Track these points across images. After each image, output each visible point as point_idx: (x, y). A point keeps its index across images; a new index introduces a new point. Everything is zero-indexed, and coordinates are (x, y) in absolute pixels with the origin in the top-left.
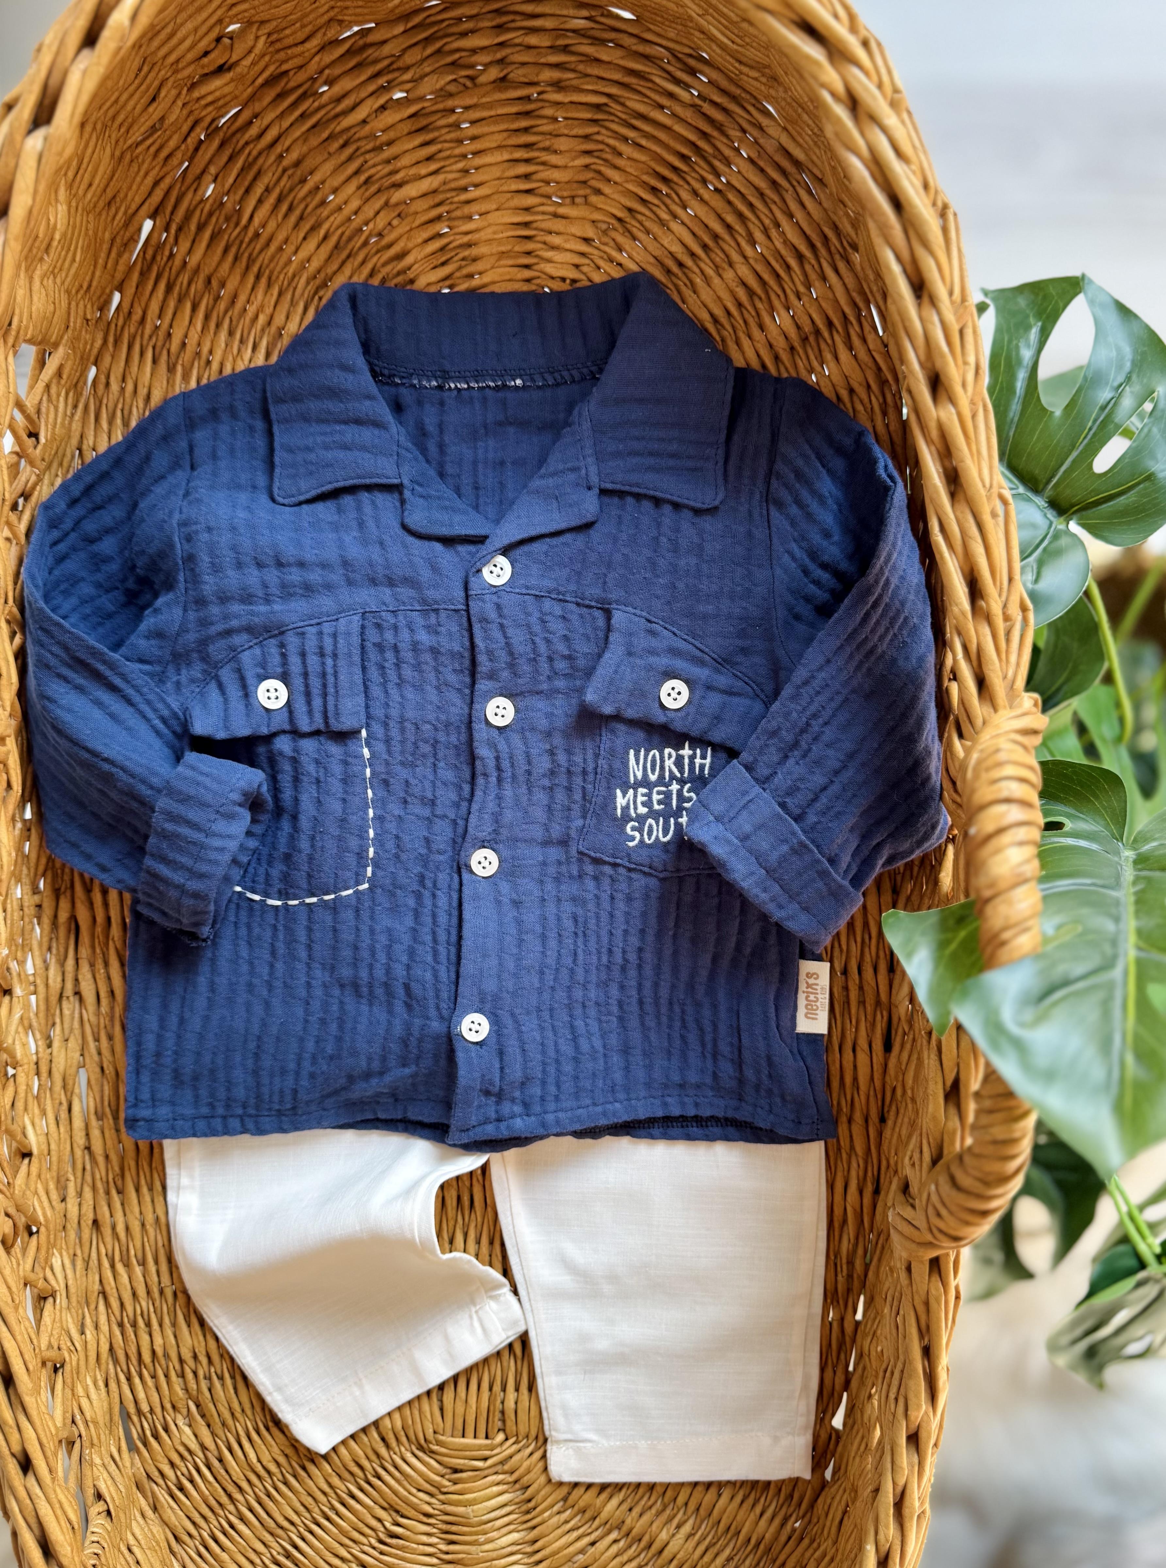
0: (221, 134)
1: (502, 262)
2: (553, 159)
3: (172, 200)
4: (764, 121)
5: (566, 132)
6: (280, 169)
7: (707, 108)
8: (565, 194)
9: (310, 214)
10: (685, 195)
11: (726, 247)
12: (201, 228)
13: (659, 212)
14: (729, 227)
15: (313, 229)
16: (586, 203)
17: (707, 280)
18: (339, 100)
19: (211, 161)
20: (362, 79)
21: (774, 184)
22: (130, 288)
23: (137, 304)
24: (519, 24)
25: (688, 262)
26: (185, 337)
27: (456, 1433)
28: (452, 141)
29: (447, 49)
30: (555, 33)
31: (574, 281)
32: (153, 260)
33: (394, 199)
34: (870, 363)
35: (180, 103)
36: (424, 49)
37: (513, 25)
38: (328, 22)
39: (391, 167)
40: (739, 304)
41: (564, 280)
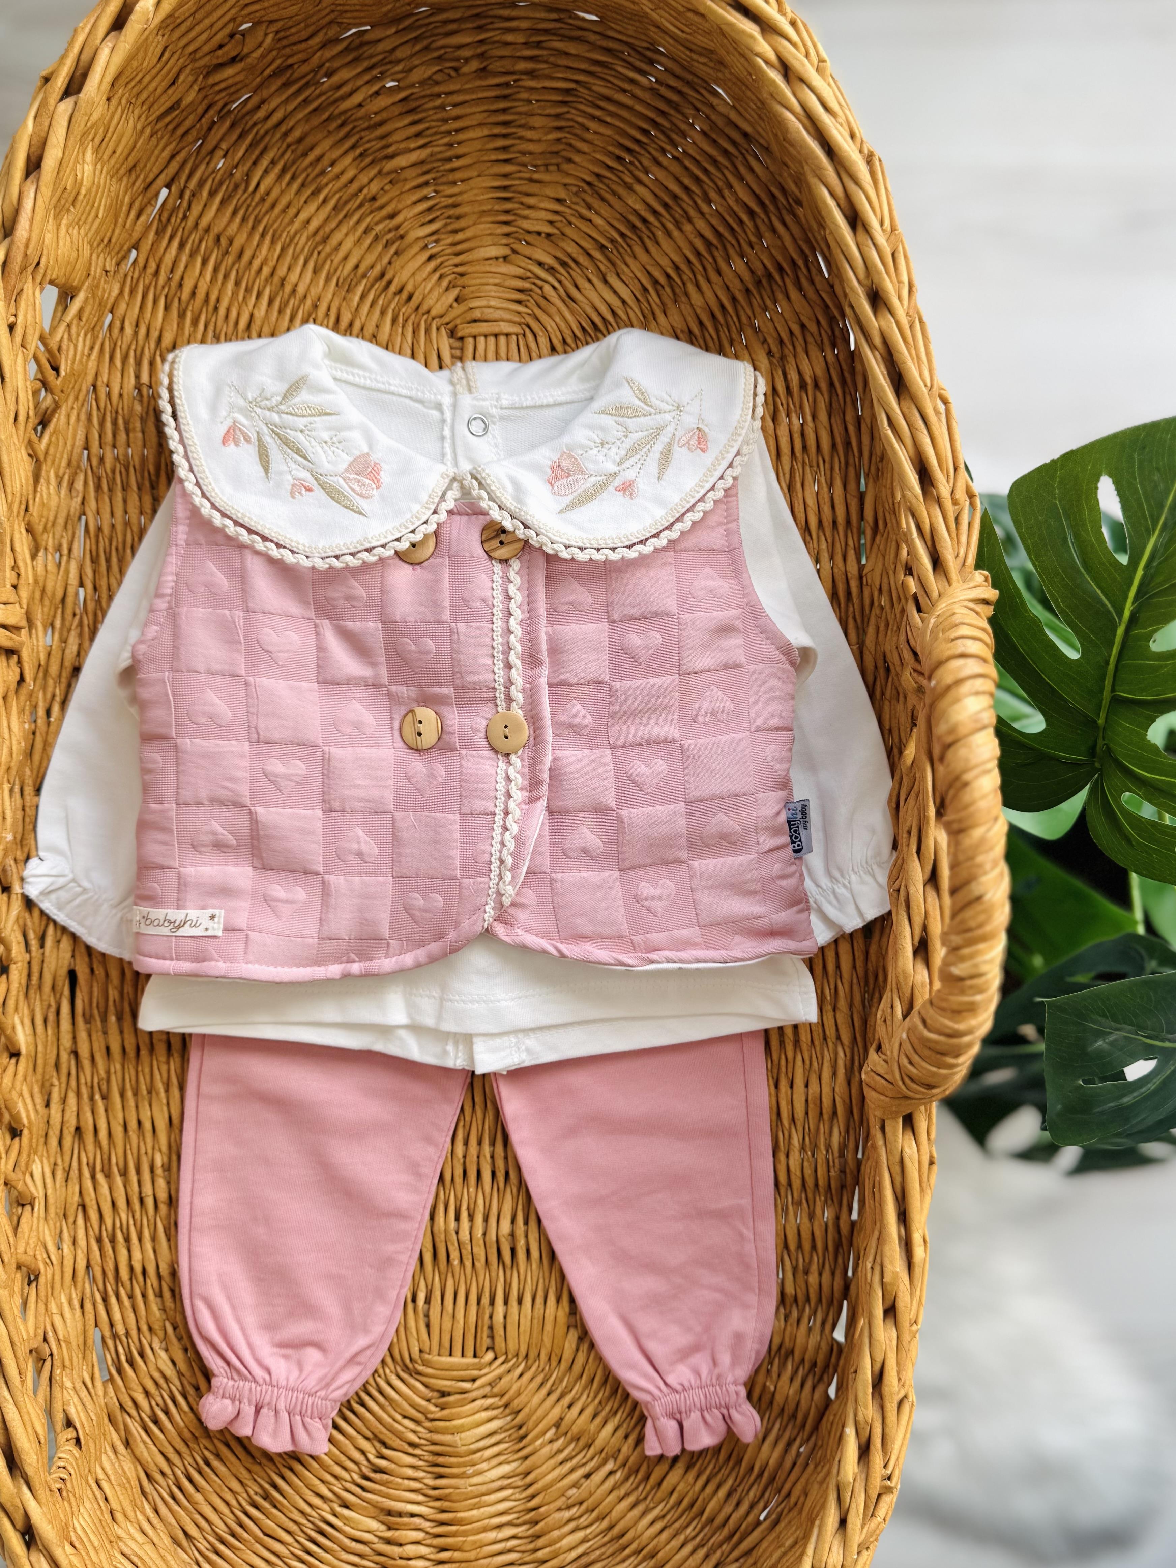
0: (233, 116)
1: (483, 220)
2: (529, 134)
3: (187, 171)
4: (715, 101)
5: (540, 111)
6: (284, 145)
7: (663, 91)
8: (539, 162)
9: (311, 182)
10: (646, 162)
11: (685, 206)
12: (212, 194)
13: (624, 176)
14: (687, 189)
15: (313, 193)
16: (559, 170)
17: (669, 234)
18: (339, 87)
19: (222, 139)
20: (359, 70)
21: (726, 152)
22: (146, 246)
23: (151, 260)
24: (496, 26)
25: (651, 218)
26: (196, 287)
27: (442, 1351)
28: (437, 120)
29: (434, 45)
30: (529, 32)
31: (549, 235)
32: (169, 220)
33: (386, 169)
34: (818, 301)
35: (196, 88)
36: (413, 46)
37: (490, 26)
38: (331, 22)
39: (384, 142)
40: (698, 254)
41: (539, 233)
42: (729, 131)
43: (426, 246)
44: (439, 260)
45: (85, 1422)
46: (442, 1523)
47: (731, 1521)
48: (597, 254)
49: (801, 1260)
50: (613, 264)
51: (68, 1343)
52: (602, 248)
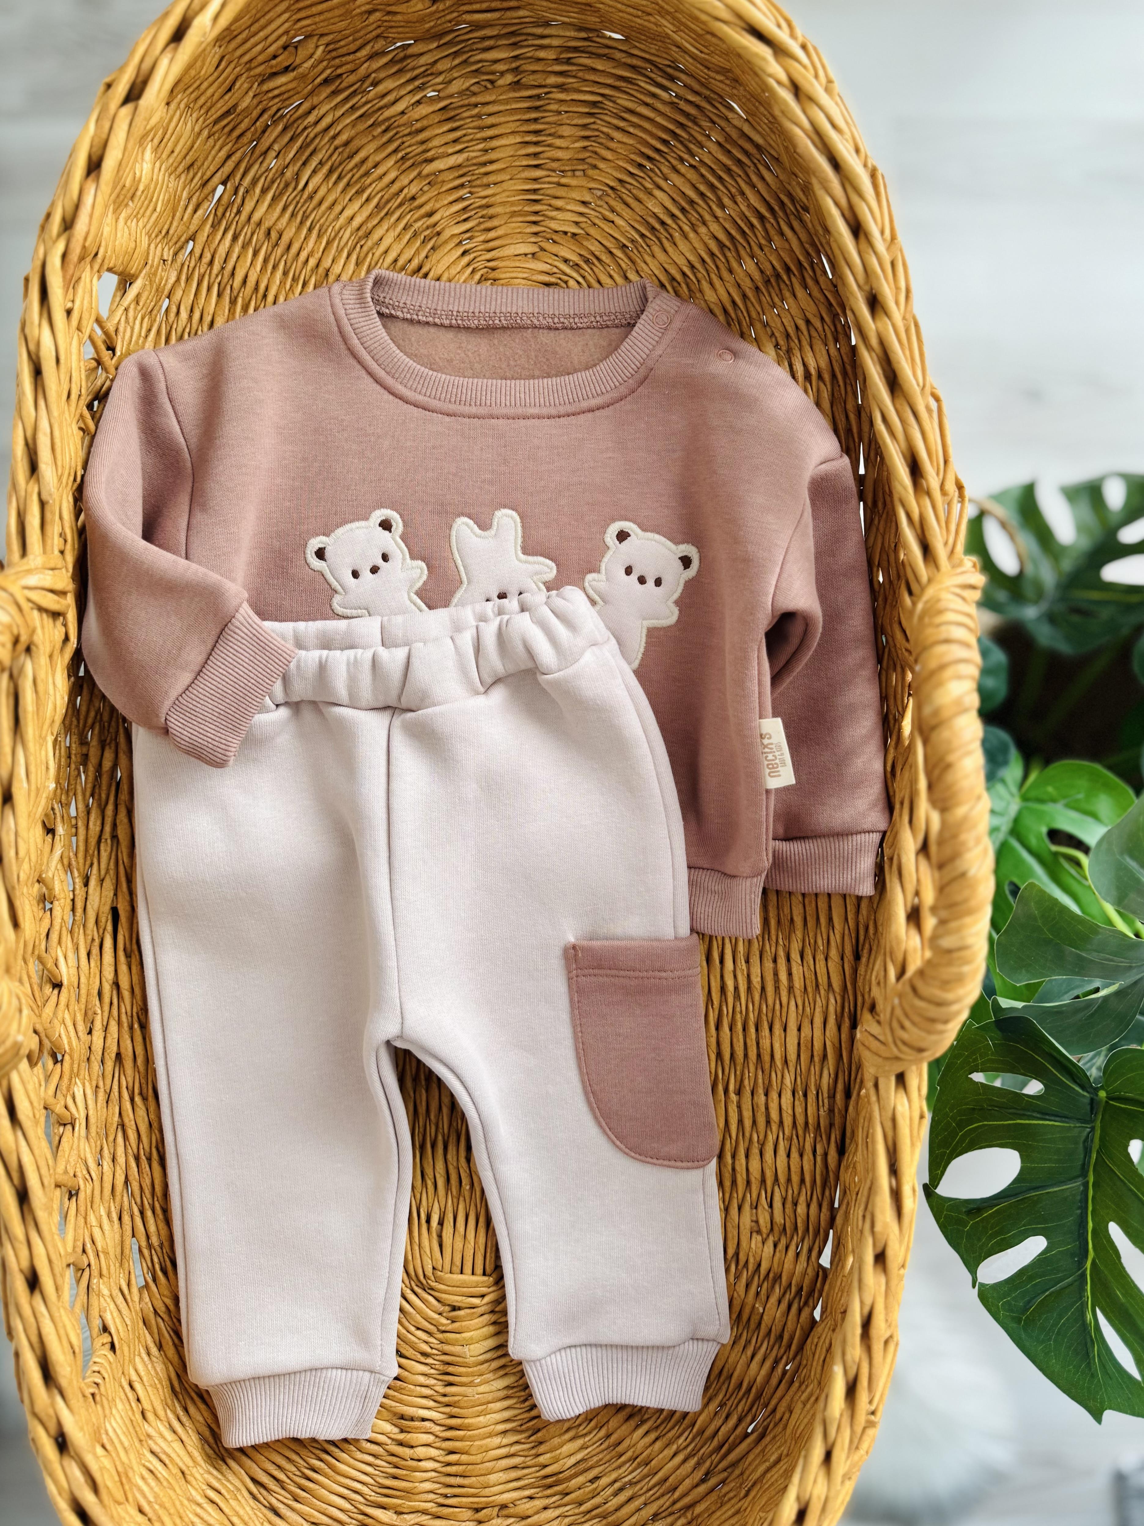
0: (285, 120)
1: (514, 219)
2: (558, 142)
3: (242, 170)
4: (730, 115)
5: (568, 122)
6: (332, 147)
7: (682, 105)
8: (567, 168)
9: (356, 182)
10: (666, 170)
11: (700, 210)
12: (264, 191)
13: (644, 182)
14: (702, 195)
15: (357, 193)
16: (585, 175)
17: (685, 236)
18: (384, 96)
19: (274, 141)
20: (403, 80)
21: (739, 162)
22: (202, 238)
23: (206, 250)
24: (530, 42)
25: (669, 221)
26: (246, 276)
27: (454, 1269)
28: (474, 128)
29: (472, 60)
30: (559, 49)
31: (574, 235)
32: (224, 214)
33: (425, 172)
34: (822, 299)
35: (251, 94)
36: (453, 59)
37: (526, 43)
38: (378, 36)
39: (424, 147)
40: (712, 255)
41: (566, 233)
42: (741, 142)
43: (461, 242)
44: (472, 256)
45: (120, 1328)
46: (451, 1428)
47: (720, 1433)
48: (618, 253)
49: (790, 1192)
50: (633, 262)
51: (106, 1253)
52: (624, 246)
